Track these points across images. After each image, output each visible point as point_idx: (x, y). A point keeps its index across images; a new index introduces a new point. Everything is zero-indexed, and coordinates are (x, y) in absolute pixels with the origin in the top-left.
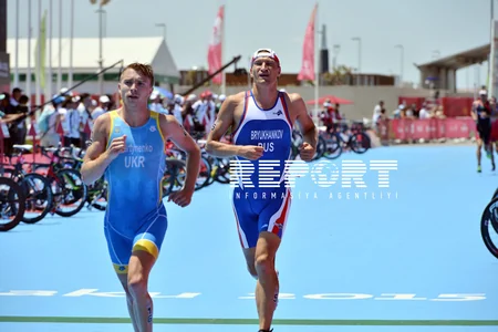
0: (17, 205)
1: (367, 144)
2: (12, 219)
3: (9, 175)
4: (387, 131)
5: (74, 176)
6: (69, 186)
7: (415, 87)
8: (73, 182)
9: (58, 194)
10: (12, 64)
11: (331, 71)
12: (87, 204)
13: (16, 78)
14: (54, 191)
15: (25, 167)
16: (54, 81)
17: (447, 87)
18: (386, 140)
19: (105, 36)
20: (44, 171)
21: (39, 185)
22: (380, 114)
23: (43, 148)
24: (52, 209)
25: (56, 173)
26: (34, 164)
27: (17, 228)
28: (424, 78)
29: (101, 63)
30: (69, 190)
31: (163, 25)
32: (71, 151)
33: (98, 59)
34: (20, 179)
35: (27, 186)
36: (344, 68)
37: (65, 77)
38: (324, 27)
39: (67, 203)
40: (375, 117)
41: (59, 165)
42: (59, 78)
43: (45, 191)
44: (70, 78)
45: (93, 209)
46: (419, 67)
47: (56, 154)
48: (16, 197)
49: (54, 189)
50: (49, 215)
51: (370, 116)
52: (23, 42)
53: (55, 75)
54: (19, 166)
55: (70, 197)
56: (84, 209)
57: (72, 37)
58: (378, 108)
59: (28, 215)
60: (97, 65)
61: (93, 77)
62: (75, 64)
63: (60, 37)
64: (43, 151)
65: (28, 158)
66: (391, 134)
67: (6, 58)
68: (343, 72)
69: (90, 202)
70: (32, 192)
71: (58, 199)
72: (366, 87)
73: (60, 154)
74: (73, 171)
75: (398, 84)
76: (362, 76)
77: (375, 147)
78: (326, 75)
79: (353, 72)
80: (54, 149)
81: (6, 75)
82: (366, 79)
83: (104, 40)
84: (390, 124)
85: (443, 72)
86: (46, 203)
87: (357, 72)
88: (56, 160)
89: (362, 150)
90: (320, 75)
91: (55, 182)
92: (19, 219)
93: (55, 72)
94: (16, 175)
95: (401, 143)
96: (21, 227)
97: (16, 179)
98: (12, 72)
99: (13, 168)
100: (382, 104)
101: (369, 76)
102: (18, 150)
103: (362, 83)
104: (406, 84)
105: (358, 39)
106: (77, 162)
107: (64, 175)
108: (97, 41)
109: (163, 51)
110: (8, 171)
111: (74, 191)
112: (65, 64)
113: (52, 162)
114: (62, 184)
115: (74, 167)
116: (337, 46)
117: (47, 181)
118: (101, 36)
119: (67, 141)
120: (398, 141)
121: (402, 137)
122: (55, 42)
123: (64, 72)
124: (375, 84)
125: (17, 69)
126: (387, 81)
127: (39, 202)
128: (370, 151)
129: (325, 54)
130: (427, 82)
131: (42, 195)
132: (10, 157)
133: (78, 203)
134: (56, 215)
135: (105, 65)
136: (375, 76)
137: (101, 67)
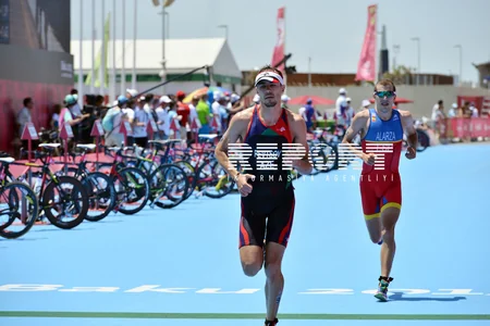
0: (81, 203)
1: (426, 143)
2: (76, 217)
3: (73, 174)
4: (446, 129)
5: (137, 175)
6: (133, 185)
7: (474, 86)
8: (136, 181)
9: (121, 193)
10: (77, 65)
11: (391, 71)
12: (149, 202)
13: (80, 79)
14: (117, 190)
15: (89, 166)
16: (118, 81)
18: (445, 139)
19: (168, 38)
20: (107, 170)
21: (103, 183)
22: (439, 112)
23: (106, 148)
24: (115, 207)
25: (118, 172)
26: (97, 163)
27: (81, 226)
28: (482, 78)
29: (164, 64)
30: (132, 189)
31: (225, 26)
32: (134, 150)
33: (161, 60)
34: (83, 178)
35: (91, 185)
36: (404, 69)
37: (128, 78)
38: (384, 28)
39: (129, 202)
40: (434, 117)
41: (122, 164)
42: (123, 79)
43: (108, 189)
44: (134, 79)
45: (156, 207)
46: (477, 67)
47: (119, 153)
48: (80, 195)
49: (117, 188)
50: (112, 213)
51: (429, 116)
52: (87, 44)
53: (118, 76)
54: (83, 165)
55: (133, 195)
56: (147, 207)
57: (135, 39)
58: (437, 106)
59: (92, 213)
60: (160, 66)
61: (157, 77)
62: (138, 66)
63: (124, 39)
64: (106, 151)
65: (91, 157)
66: (450, 133)
67: (70, 59)
68: (402, 72)
69: (152, 200)
70: (95, 190)
71: (121, 197)
72: (425, 86)
73: (123, 153)
74: (135, 170)
75: (457, 84)
76: (422, 76)
77: (434, 145)
78: (385, 74)
79: (413, 72)
80: (117, 148)
81: (70, 76)
82: (425, 78)
83: (167, 42)
84: (449, 123)
86: (109, 201)
87: (417, 72)
88: (119, 159)
89: (421, 148)
90: (379, 75)
91: (118, 181)
92: (83, 217)
93: (119, 73)
94: (80, 174)
95: (461, 141)
96: (85, 224)
97: (80, 178)
98: (76, 73)
99: (77, 167)
100: (440, 103)
101: (429, 76)
102: (82, 150)
103: (422, 83)
104: (465, 83)
105: (417, 39)
106: (139, 160)
107: (127, 174)
108: (160, 42)
109: (225, 52)
110: (71, 170)
111: (136, 189)
112: (129, 65)
113: (115, 161)
114: (125, 183)
115: (137, 166)
116: (397, 47)
117: (111, 179)
118: (164, 39)
119: (130, 141)
120: (457, 139)
121: (461, 135)
122: (119, 43)
123: (129, 72)
124: (434, 83)
125: (81, 69)
126: (446, 80)
127: (102, 200)
128: (428, 149)
129: (385, 54)
130: (485, 81)
131: (105, 194)
132: (74, 156)
133: (141, 201)
134: (119, 213)
135: (168, 66)
136: (435, 76)
137: (164, 68)
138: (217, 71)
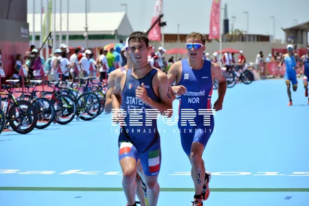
0: (33, 118)
1: (252, 78)
2: (30, 126)
3: (27, 99)
4: (264, 70)
5: (68, 100)
6: (65, 105)
7: (282, 42)
8: (68, 103)
9: (58, 111)
10: (31, 29)
11: (230, 33)
12: (76, 116)
13: (33, 38)
14: (56, 109)
15: (38, 94)
16: (57, 40)
17: (302, 43)
18: (263, 76)
19: (89, 12)
20: (50, 96)
21: (46, 105)
22: (260, 59)
23: (49, 83)
24: (54, 120)
25: (56, 98)
26: (43, 92)
27: (33, 132)
28: (287, 37)
29: (86, 28)
30: (65, 108)
31: (125, 5)
32: (66, 83)
33: (84, 26)
34: (34, 102)
35: (39, 106)
36: (239, 31)
37: (64, 37)
38: (226, 5)
39: (63, 116)
40: (257, 62)
41: (59, 93)
42: (60, 38)
43: (50, 108)
44: (67, 38)
45: (80, 120)
46: (284, 30)
47: (57, 86)
48: (32, 113)
49: (56, 107)
50: (52, 123)
51: (254, 61)
52: (38, 16)
53: (58, 36)
54: (34, 93)
55: (66, 112)
56: (74, 120)
57: (68, 12)
58: (259, 55)
59: (39, 124)
60: (84, 30)
61: (82, 37)
62: (70, 30)
63: (61, 13)
65: (39, 88)
66: (267, 72)
67: (27, 26)
68: (238, 34)
69: (78, 115)
70: (42, 109)
71: (58, 113)
72: (252, 42)
73: (59, 86)
74: (67, 96)
75: (272, 41)
76: (250, 36)
77: (257, 80)
78: (227, 35)
79: (244, 33)
80: (55, 83)
81: (27, 36)
82: (252, 37)
83: (88, 14)
84: (266, 65)
85: (299, 33)
86: (51, 116)
87: (247, 33)
88: (57, 89)
89: (249, 82)
90: (223, 35)
91: (56, 103)
92: (34, 126)
93: (58, 34)
94: (32, 99)
95: (274, 77)
96: (35, 131)
97: (32, 102)
98: (30, 34)
99: (30, 95)
100: (261, 53)
101: (254, 36)
102: (33, 83)
103: (249, 40)
104: (277, 40)
105: (247, 13)
106: (70, 90)
107: (62, 99)
108: (84, 14)
109: (125, 21)
110: (26, 96)
111: (68, 108)
112: (64, 29)
113: (54, 91)
114: (60, 104)
115: (68, 93)
116: (234, 17)
117: (51, 102)
118: (86, 12)
120: (271, 76)
121: (274, 73)
122: (58, 15)
123: (64, 34)
124: (258, 41)
125: (34, 32)
126: (265, 39)
127: (46, 115)
128: (253, 82)
129: (226, 22)
130: (289, 39)
131: (48, 111)
132: (28, 87)
133: (71, 116)
134: (57, 124)
135: (89, 30)
136: (258, 36)
137: (87, 31)
138: (119, 33)
